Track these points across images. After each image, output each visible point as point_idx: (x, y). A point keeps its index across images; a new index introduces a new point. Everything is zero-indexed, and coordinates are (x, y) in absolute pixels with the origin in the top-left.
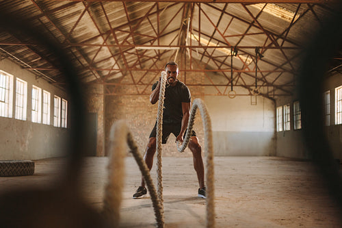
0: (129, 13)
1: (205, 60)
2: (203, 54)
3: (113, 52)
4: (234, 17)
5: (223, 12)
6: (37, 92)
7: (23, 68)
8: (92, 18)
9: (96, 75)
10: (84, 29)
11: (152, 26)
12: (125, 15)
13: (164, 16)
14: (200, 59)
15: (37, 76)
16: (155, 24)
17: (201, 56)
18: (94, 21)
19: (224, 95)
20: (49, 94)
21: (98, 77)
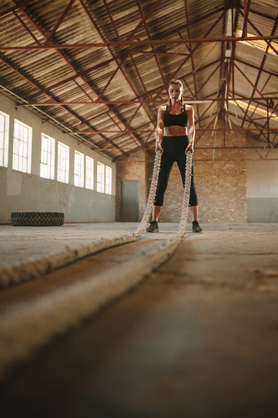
0: (164, 74)
1: (246, 125)
2: (244, 119)
3: (152, 118)
4: (271, 74)
5: (261, 69)
6: (79, 157)
7: (64, 132)
8: (127, 79)
9: (137, 142)
10: (120, 91)
11: (189, 89)
12: (160, 76)
13: (201, 79)
14: (241, 125)
15: (79, 141)
16: (192, 86)
17: (242, 121)
18: (129, 82)
19: (266, 159)
20: (93, 160)
21: (140, 145)
